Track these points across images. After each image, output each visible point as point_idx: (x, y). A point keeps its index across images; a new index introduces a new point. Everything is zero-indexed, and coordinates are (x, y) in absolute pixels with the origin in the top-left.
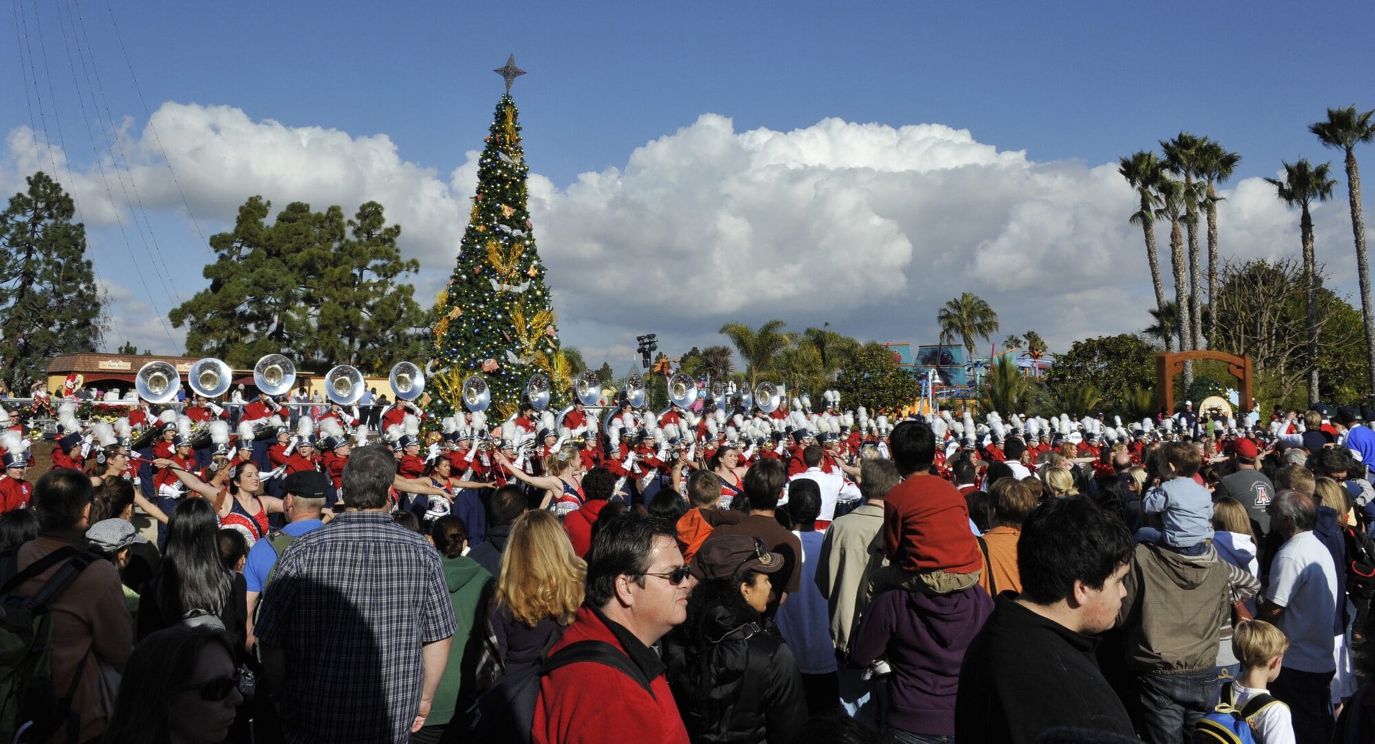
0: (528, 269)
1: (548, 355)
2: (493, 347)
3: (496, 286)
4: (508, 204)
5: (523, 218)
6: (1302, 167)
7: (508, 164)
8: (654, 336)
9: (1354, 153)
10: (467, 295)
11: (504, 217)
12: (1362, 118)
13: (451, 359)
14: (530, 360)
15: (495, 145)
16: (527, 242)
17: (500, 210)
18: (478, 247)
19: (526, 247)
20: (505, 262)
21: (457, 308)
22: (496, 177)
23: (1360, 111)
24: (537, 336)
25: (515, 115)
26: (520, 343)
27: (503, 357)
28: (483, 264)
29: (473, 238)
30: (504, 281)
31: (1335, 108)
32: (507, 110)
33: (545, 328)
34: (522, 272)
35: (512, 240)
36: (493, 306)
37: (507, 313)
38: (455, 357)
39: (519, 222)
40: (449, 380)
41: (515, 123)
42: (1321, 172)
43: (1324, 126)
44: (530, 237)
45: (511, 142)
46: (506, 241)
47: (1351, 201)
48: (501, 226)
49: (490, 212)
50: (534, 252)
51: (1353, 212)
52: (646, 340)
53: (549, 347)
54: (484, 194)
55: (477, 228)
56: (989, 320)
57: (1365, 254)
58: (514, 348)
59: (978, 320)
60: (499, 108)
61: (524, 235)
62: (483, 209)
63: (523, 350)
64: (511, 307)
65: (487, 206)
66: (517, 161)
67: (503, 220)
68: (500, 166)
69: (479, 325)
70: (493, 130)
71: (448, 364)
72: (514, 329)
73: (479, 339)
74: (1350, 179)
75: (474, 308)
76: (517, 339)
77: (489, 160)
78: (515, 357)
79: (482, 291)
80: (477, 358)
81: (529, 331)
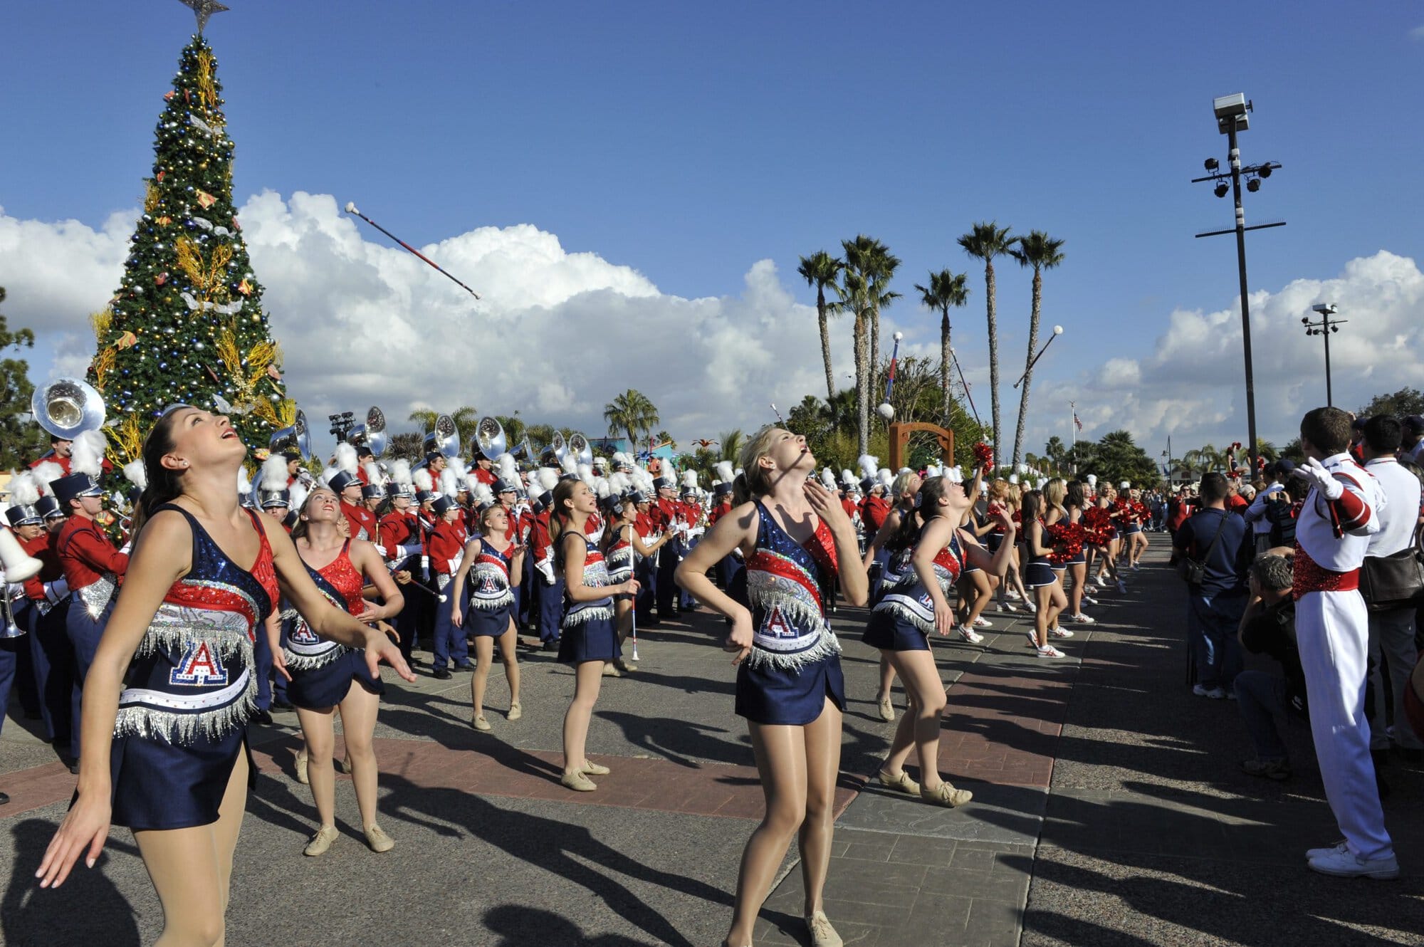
0: (240, 283)
1: (274, 403)
2: (191, 390)
3: (192, 304)
4: (206, 189)
5: (229, 213)
6: (945, 276)
7: (204, 132)
8: (351, 414)
9: (992, 263)
10: (145, 315)
11: (200, 208)
12: (1000, 234)
13: (123, 406)
14: (248, 408)
15: (183, 104)
16: (237, 246)
17: (194, 196)
18: (161, 246)
19: (235, 253)
20: (205, 270)
21: (129, 334)
22: (186, 150)
23: (999, 228)
24: (256, 376)
25: (213, 68)
26: (233, 385)
27: (208, 404)
28: (170, 270)
29: (152, 234)
30: (203, 296)
31: (980, 225)
32: (200, 57)
33: (267, 366)
34: (231, 287)
35: (213, 238)
36: (188, 331)
37: (210, 341)
38: (130, 404)
39: (223, 217)
40: (123, 437)
41: (213, 78)
42: (960, 281)
43: (970, 238)
44: (239, 240)
45: (207, 103)
46: (205, 241)
47: (988, 306)
48: (196, 219)
49: (178, 198)
50: (245, 262)
51: (989, 315)
52: (341, 419)
53: (274, 392)
54: (168, 172)
55: (158, 221)
56: (649, 415)
57: (996, 352)
58: (223, 391)
59: (641, 415)
60: (187, 53)
61: (232, 235)
62: (167, 194)
63: (236, 394)
64: (218, 334)
65: (173, 190)
66: (218, 131)
67: (198, 211)
68: (193, 133)
69: (167, 357)
70: (179, 83)
71: (120, 413)
72: (223, 365)
73: (167, 377)
74: (988, 286)
75: (157, 332)
76: (227, 379)
77: (174, 124)
78: (226, 404)
79: (169, 309)
80: (166, 404)
81: (245, 368)
